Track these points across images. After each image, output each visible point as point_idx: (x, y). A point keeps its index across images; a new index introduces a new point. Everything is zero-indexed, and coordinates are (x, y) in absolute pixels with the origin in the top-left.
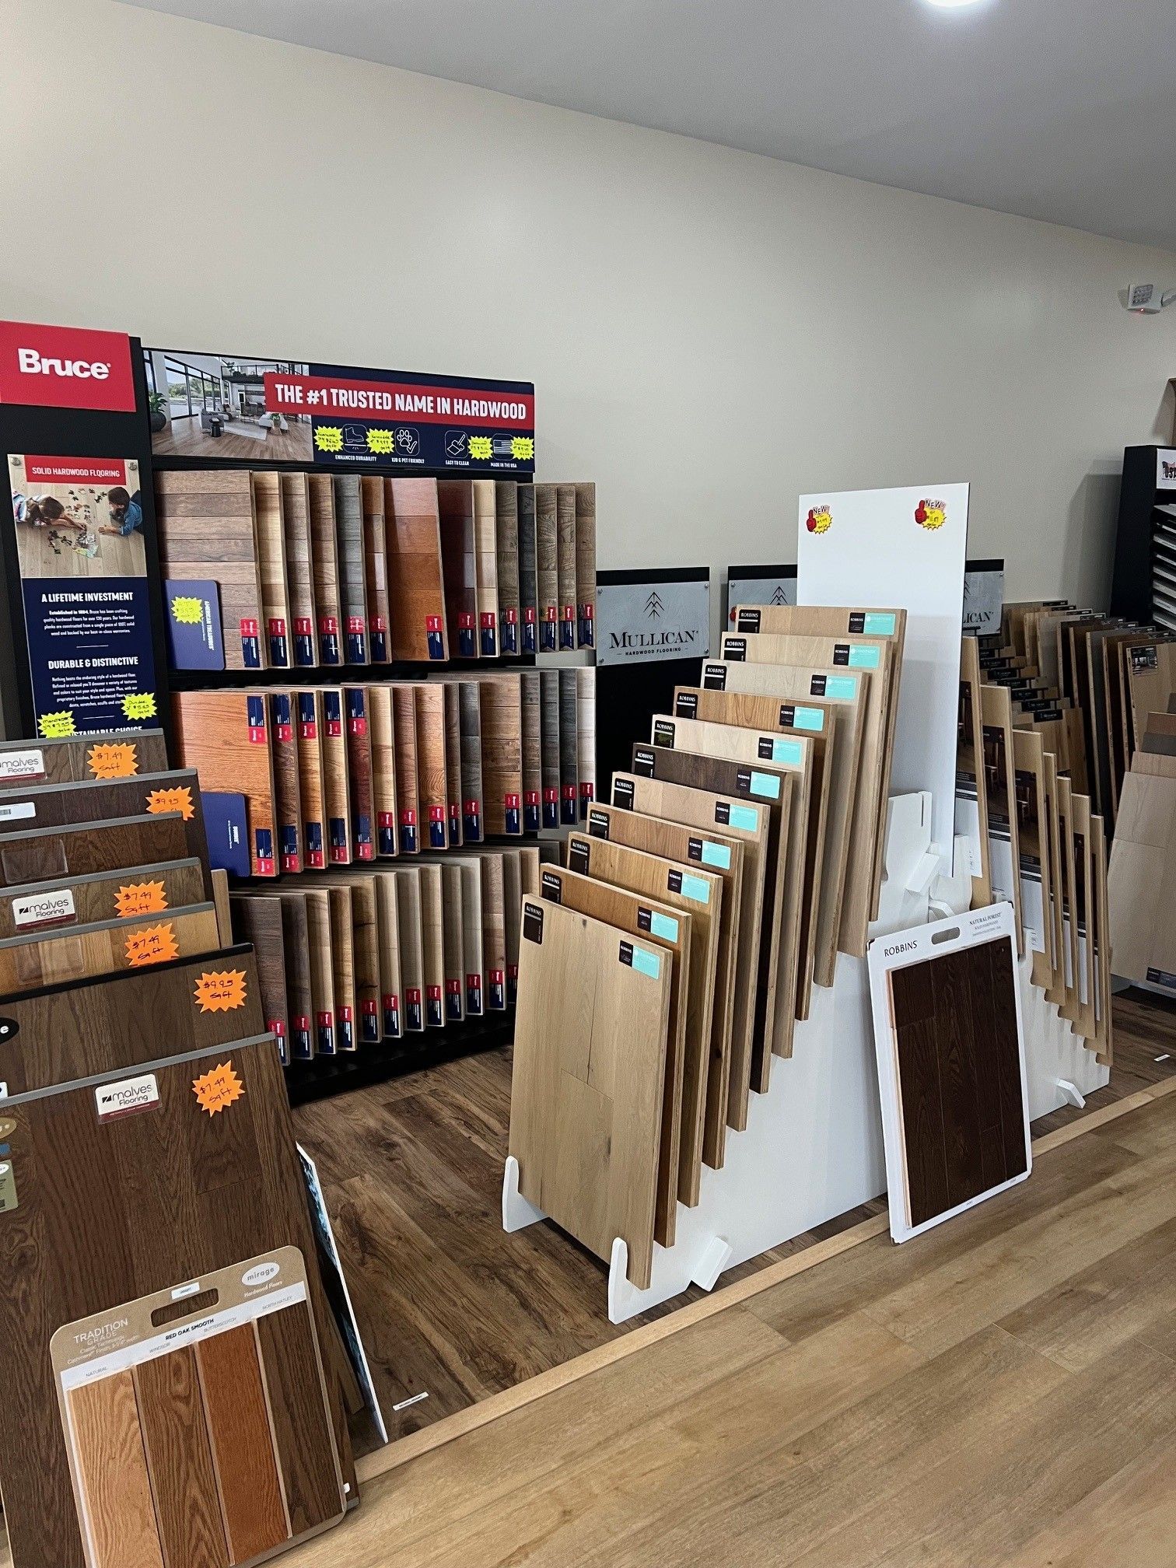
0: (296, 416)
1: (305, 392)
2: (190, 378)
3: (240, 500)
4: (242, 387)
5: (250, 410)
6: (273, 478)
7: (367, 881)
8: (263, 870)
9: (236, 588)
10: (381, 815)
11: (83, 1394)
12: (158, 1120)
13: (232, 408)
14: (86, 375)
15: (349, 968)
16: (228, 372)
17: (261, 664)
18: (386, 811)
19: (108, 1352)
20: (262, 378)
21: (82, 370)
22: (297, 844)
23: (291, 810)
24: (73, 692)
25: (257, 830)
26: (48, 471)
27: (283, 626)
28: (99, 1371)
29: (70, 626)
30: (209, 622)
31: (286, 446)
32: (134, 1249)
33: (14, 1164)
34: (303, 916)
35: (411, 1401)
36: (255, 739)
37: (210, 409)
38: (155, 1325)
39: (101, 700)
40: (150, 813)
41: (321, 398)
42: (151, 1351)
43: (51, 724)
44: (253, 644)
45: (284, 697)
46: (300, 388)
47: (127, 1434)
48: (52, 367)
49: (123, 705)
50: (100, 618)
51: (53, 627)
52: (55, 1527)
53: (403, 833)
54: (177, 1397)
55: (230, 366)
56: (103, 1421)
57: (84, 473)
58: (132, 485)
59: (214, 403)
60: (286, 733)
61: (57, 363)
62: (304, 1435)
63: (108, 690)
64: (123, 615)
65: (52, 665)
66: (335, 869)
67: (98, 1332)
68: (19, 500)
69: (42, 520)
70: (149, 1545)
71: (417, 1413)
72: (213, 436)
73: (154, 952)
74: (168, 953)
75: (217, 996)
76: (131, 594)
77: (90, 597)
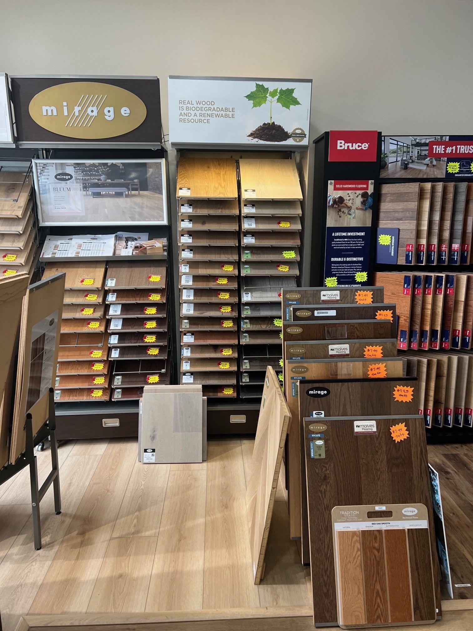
0: (440, 158)
1: (445, 148)
2: (399, 146)
3: (414, 195)
4: (419, 148)
5: (421, 157)
6: (428, 186)
7: (444, 358)
8: (401, 347)
9: (406, 231)
10: (455, 331)
11: (341, 534)
12: (375, 439)
13: (414, 157)
14: (360, 148)
15: (432, 393)
16: (414, 142)
17: (413, 262)
18: (457, 329)
19: (351, 522)
20: (428, 144)
21: (359, 146)
22: (417, 338)
23: (416, 324)
24: (338, 270)
25: (401, 330)
26: (341, 186)
27: (423, 247)
28: (347, 527)
29: (341, 245)
30: (393, 245)
31: (434, 172)
32: (363, 486)
33: (325, 442)
34: (415, 368)
35: (463, 585)
36: (405, 293)
37: (404, 158)
38: (369, 517)
39: (348, 274)
40: (377, 319)
41: (452, 150)
42: (366, 527)
43: (329, 281)
44: (410, 255)
45: (420, 277)
46: (444, 146)
47: (356, 555)
48: (348, 146)
49: (355, 276)
50: (351, 242)
51: (335, 245)
52: (327, 580)
53: (464, 340)
54: (375, 548)
55: (415, 140)
56: (348, 547)
57: (354, 186)
58: (371, 190)
59: (407, 156)
60: (419, 292)
61: (350, 145)
62: (422, 582)
63: (351, 270)
64: (360, 241)
65: (333, 259)
66: (431, 351)
67: (348, 513)
68: (330, 197)
69: (336, 205)
70: (360, 601)
71: (466, 591)
72: (404, 169)
73: (378, 373)
74: (383, 375)
75: (402, 396)
76: (364, 233)
77: (349, 234)
